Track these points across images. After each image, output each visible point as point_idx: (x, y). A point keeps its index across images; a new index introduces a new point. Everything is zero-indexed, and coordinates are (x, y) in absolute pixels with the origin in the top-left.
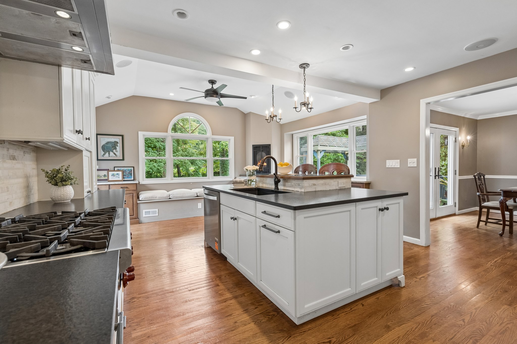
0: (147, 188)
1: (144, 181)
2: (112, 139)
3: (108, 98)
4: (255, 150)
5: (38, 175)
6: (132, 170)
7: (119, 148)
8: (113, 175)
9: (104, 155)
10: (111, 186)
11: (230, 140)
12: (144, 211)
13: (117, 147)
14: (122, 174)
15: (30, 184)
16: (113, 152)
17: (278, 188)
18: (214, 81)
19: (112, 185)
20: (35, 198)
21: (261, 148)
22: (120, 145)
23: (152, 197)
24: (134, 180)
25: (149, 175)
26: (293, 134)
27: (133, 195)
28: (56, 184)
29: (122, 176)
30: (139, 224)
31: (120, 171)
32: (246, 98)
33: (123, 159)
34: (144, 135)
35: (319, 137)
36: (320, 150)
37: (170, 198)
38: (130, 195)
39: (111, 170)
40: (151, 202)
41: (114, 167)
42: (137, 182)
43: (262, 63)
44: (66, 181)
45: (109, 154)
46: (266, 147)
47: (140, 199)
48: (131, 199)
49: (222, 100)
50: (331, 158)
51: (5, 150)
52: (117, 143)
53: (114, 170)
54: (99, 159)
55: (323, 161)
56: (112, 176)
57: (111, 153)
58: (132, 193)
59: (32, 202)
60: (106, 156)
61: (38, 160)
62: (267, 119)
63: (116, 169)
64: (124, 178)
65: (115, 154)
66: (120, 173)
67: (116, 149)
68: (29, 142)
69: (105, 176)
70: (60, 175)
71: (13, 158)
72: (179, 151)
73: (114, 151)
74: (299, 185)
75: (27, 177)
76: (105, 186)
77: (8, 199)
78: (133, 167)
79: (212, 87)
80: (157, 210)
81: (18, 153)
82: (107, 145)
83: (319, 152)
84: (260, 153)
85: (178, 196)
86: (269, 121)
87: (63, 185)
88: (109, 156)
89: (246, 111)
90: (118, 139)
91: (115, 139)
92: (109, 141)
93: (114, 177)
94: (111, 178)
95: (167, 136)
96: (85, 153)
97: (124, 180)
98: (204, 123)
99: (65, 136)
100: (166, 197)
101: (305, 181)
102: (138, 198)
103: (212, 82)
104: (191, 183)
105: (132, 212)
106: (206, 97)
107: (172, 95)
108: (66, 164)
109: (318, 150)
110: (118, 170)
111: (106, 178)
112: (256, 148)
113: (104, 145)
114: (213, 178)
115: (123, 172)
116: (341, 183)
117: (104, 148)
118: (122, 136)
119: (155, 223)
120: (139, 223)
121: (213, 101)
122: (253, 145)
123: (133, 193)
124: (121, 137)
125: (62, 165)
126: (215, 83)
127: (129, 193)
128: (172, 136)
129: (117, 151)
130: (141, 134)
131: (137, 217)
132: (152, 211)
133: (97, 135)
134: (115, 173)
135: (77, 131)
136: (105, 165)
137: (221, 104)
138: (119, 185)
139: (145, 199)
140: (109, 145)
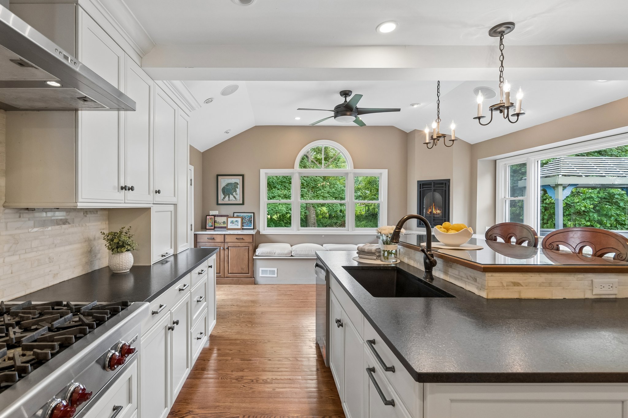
0: (268, 240)
1: (265, 231)
2: (233, 180)
3: (227, 133)
4: (421, 190)
6: (252, 217)
7: (239, 190)
8: (232, 222)
9: (224, 198)
10: (226, 236)
11: (381, 174)
12: (261, 269)
13: (237, 189)
14: (241, 221)
15: (93, 248)
16: (232, 195)
17: (431, 275)
18: (347, 92)
19: (227, 235)
21: (433, 186)
22: (240, 187)
23: (270, 253)
24: (253, 229)
25: (271, 223)
26: (495, 161)
27: (249, 248)
29: (241, 224)
30: (255, 284)
31: (240, 217)
32: (399, 110)
33: (243, 204)
34: (266, 174)
36: (562, 185)
37: (292, 256)
38: (245, 249)
39: (231, 216)
40: (270, 259)
42: (254, 232)
43: (405, 46)
45: (229, 197)
46: (442, 184)
47: (257, 254)
48: (246, 253)
49: (361, 117)
50: (592, 197)
52: (237, 184)
53: (233, 217)
55: (571, 202)
56: (231, 223)
57: (231, 196)
58: (247, 246)
60: (226, 200)
61: (109, 219)
62: (427, 141)
63: (235, 214)
64: (243, 226)
65: (234, 197)
66: (239, 220)
67: (236, 191)
69: (224, 223)
71: (64, 222)
72: (326, 187)
73: (234, 193)
74: (475, 280)
76: (220, 235)
77: (50, 271)
78: (254, 213)
79: (345, 101)
80: (276, 269)
82: (227, 187)
83: (560, 189)
84: (432, 193)
85: (302, 253)
86: (430, 146)
88: (229, 200)
89: (408, 128)
90: (238, 180)
91: (235, 180)
92: (229, 182)
93: (233, 225)
94: (229, 226)
95: (293, 173)
97: (242, 229)
98: (343, 152)
99: (81, 200)
100: (286, 254)
101: (488, 275)
102: (255, 251)
103: (345, 94)
104: (323, 236)
105: (247, 270)
106: (335, 117)
107: (298, 119)
109: (557, 186)
110: (238, 217)
111: (225, 225)
112: (424, 186)
113: (224, 187)
114: (355, 230)
115: (243, 218)
116: (603, 285)
117: (224, 190)
118: (243, 176)
119: (273, 286)
120: (255, 283)
121: (348, 120)
122: (418, 181)
123: (249, 246)
124: (241, 177)
125: (124, 226)
127: (244, 246)
128: (300, 173)
129: (236, 194)
130: (263, 172)
131: (253, 276)
132: (270, 271)
133: (218, 176)
134: (234, 219)
135: (122, 188)
136: (225, 210)
137: (362, 124)
138: (234, 236)
139: (262, 254)
140: (230, 187)
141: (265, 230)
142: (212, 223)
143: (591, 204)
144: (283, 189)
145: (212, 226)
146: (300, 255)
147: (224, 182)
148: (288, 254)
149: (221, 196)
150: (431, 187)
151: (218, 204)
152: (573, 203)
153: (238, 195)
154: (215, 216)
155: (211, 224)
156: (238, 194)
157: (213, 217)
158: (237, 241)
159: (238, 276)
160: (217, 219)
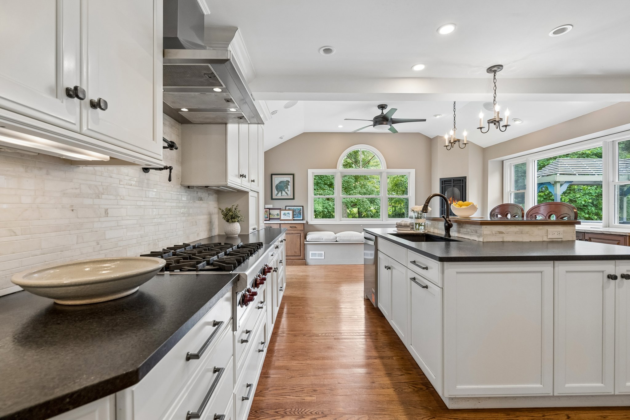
0: (315, 228)
1: (313, 222)
3: (281, 138)
4: (443, 186)
5: (218, 213)
6: (301, 210)
7: (290, 187)
8: (285, 214)
9: (277, 194)
10: (281, 225)
11: (409, 173)
12: (311, 252)
13: (288, 186)
16: (284, 191)
17: (449, 234)
18: (384, 106)
19: (283, 224)
20: (216, 232)
21: (452, 182)
22: (291, 184)
23: (318, 239)
24: (303, 220)
25: (317, 214)
26: (502, 161)
27: (301, 235)
28: (228, 221)
29: (292, 216)
30: (306, 265)
31: (291, 210)
32: (425, 120)
33: (294, 199)
34: (313, 173)
35: (560, 162)
36: (559, 182)
37: (336, 241)
38: (298, 235)
39: (283, 209)
40: (318, 244)
41: (286, 206)
42: (304, 222)
44: (235, 218)
45: (282, 193)
46: (460, 180)
47: (307, 240)
48: (298, 239)
49: (395, 126)
51: (196, 193)
52: (289, 182)
53: (286, 210)
54: (273, 198)
56: (283, 215)
57: (283, 192)
59: (213, 235)
60: (279, 196)
61: (218, 201)
62: (447, 145)
63: (287, 208)
64: (294, 217)
65: (286, 193)
66: (291, 212)
67: (287, 188)
68: (208, 186)
69: (278, 215)
70: (231, 213)
71: (201, 199)
73: (286, 190)
75: (210, 214)
76: (276, 224)
78: (303, 206)
79: (382, 113)
80: (323, 253)
81: (204, 195)
82: (280, 185)
83: (558, 185)
84: (451, 189)
85: (345, 239)
86: (449, 148)
87: (233, 222)
88: (282, 195)
89: (431, 135)
92: (282, 181)
93: (286, 216)
94: (283, 217)
95: (335, 173)
96: (251, 194)
97: (294, 220)
98: (377, 154)
99: (228, 181)
100: (332, 240)
102: (305, 238)
103: (382, 107)
104: (361, 225)
105: (300, 253)
106: (374, 125)
107: (341, 127)
108: (236, 204)
109: (556, 182)
110: (289, 210)
111: (279, 217)
112: (445, 183)
113: (277, 184)
114: (388, 220)
115: (294, 211)
116: (554, 233)
117: (277, 187)
118: (293, 175)
119: (321, 266)
120: (306, 264)
121: (385, 128)
122: (440, 179)
123: (300, 233)
124: (292, 176)
125: (233, 205)
126: (386, 107)
127: (297, 233)
128: (341, 173)
129: (288, 190)
130: (310, 171)
131: (304, 259)
132: (319, 254)
133: (272, 175)
134: (286, 212)
135: (241, 176)
136: (278, 204)
137: (394, 131)
138: (289, 225)
139: (312, 239)
140: (282, 184)
141: (311, 220)
142: (268, 215)
143: (590, 199)
144: (319, 189)
145: (267, 218)
146: (343, 240)
147: (277, 180)
148: (333, 239)
149: (275, 192)
150: (451, 183)
151: (272, 199)
152: (575, 198)
153: (290, 191)
154: (269, 209)
155: (266, 216)
156: (290, 190)
157: (268, 210)
158: (290, 229)
159: (292, 258)
160: (272, 211)
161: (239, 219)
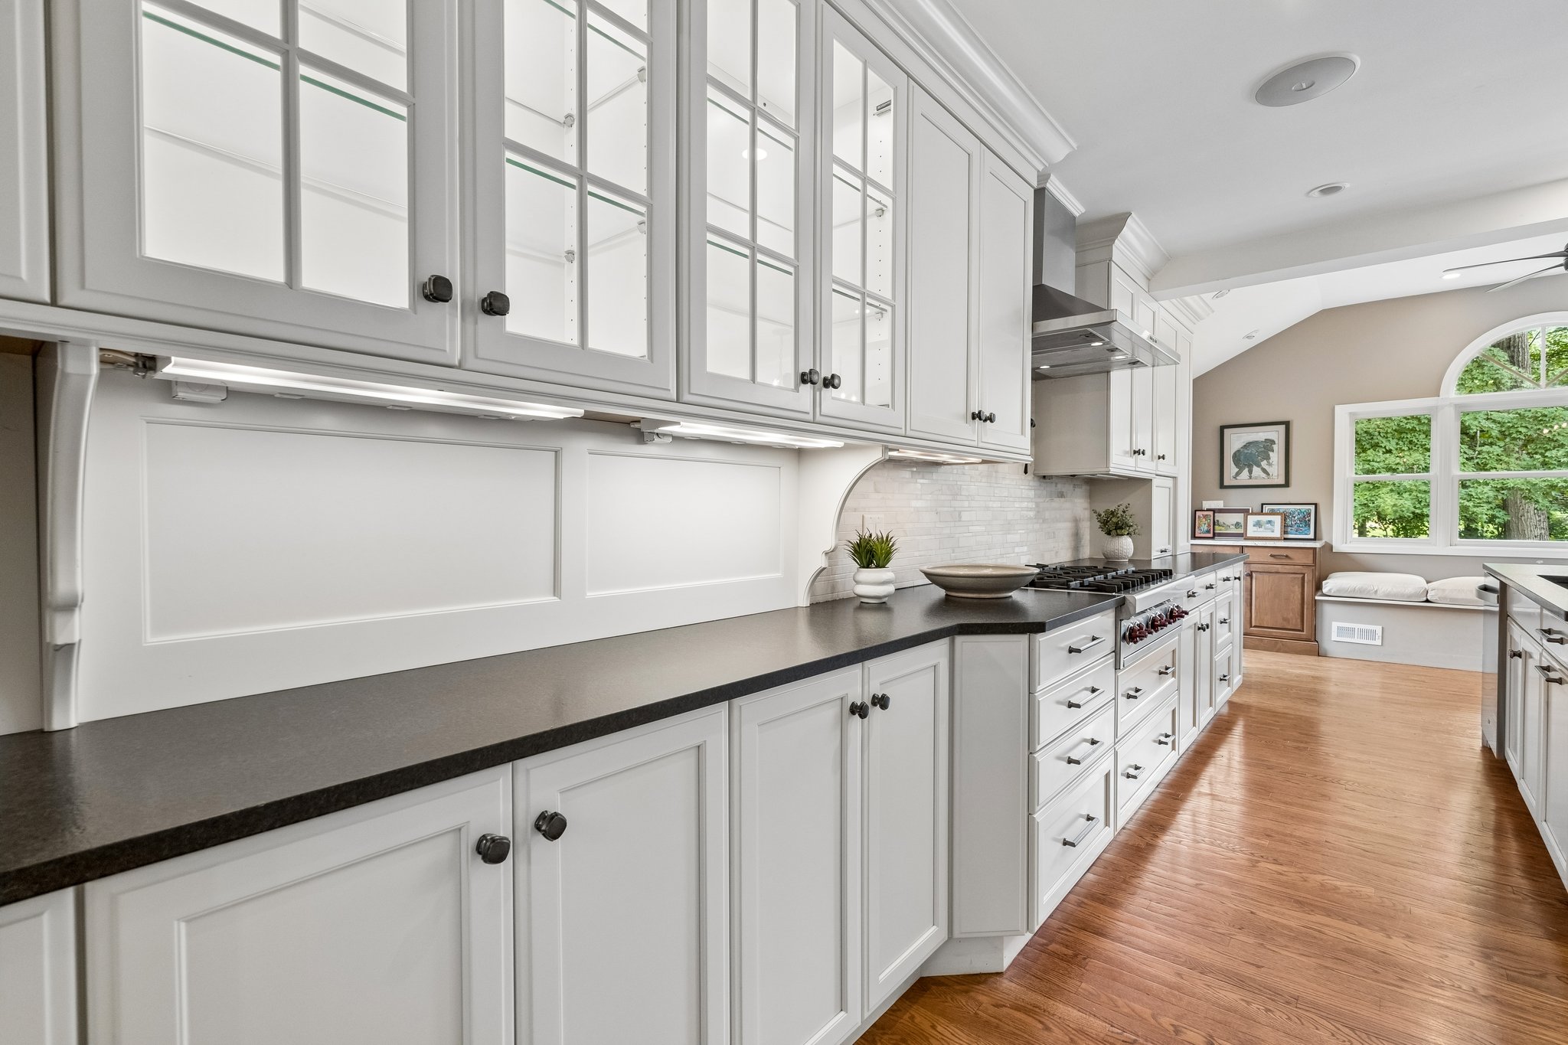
0: (1353, 564)
1: (1348, 545)
2: (1260, 435)
5: (1091, 519)
6: (1310, 514)
8: (1258, 524)
9: (1238, 474)
10: (1245, 550)
12: (1335, 625)
13: (1271, 453)
14: (1282, 522)
16: (1259, 466)
19: (1251, 548)
20: (1086, 553)
22: (1279, 448)
23: (1361, 590)
24: (1315, 539)
27: (1303, 578)
28: (1109, 533)
29: (1281, 528)
30: (1319, 656)
31: (1278, 514)
33: (1287, 484)
34: (1352, 415)
37: (1427, 601)
38: (1295, 578)
39: (1254, 511)
40: (1360, 604)
41: (1263, 505)
42: (1317, 545)
44: (1122, 529)
45: (1250, 472)
47: (1325, 590)
48: (1297, 587)
51: (1054, 485)
52: (1273, 442)
53: (1261, 513)
54: (1225, 484)
56: (1254, 526)
57: (1255, 469)
58: (1299, 572)
59: (1081, 558)
60: (1244, 478)
61: (1091, 496)
63: (1266, 508)
64: (1286, 532)
65: (1264, 471)
66: (1277, 519)
67: (1268, 458)
68: (1075, 475)
69: (1237, 525)
70: (1114, 520)
71: (1061, 495)
73: (1264, 464)
75: (1076, 521)
76: (1231, 548)
78: (1316, 505)
80: (1379, 629)
81: (1067, 488)
82: (1246, 451)
87: (1118, 535)
88: (1250, 477)
90: (1276, 434)
91: (1266, 434)
93: (1261, 529)
94: (1252, 531)
95: (1436, 408)
97: (1285, 539)
100: (1410, 596)
102: (1318, 588)
105: (1300, 623)
108: (1124, 503)
110: (1273, 513)
111: (1241, 531)
113: (1238, 451)
115: (1285, 517)
117: (1237, 458)
118: (1287, 424)
120: (1318, 653)
123: (1303, 572)
124: (1283, 427)
125: (1119, 504)
127: (1293, 572)
128: (1457, 406)
129: (1270, 464)
130: (1342, 411)
131: (1314, 637)
132: (1361, 630)
133: (1223, 428)
134: (1264, 518)
135: (1135, 452)
136: (1237, 499)
138: (1267, 550)
139: (1338, 591)
140: (1253, 450)
141: (1345, 541)
142: (1209, 525)
145: (1208, 532)
146: (1453, 600)
147: (1236, 441)
148: (1416, 595)
149: (1231, 468)
151: (1222, 486)
153: (1275, 467)
154: (1214, 511)
155: (1206, 528)
156: (1275, 463)
157: (1211, 513)
158: (1272, 560)
159: (1274, 634)
160: (1219, 517)
161: (1131, 529)
